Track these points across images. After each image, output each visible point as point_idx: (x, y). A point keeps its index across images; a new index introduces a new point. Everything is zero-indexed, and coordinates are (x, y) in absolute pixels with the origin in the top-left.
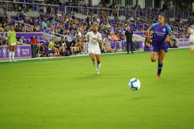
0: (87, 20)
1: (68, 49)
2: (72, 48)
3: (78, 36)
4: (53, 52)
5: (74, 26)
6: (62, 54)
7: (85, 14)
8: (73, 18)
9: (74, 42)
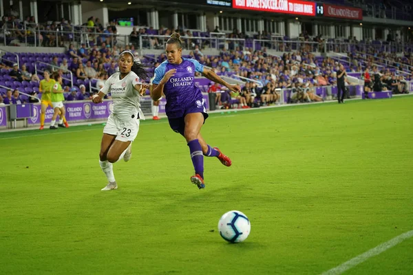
0: (284, 58)
1: (258, 97)
2: (263, 96)
3: (271, 80)
4: (238, 102)
5: (266, 66)
6: (250, 105)
7: (280, 49)
8: (265, 55)
9: (265, 88)
